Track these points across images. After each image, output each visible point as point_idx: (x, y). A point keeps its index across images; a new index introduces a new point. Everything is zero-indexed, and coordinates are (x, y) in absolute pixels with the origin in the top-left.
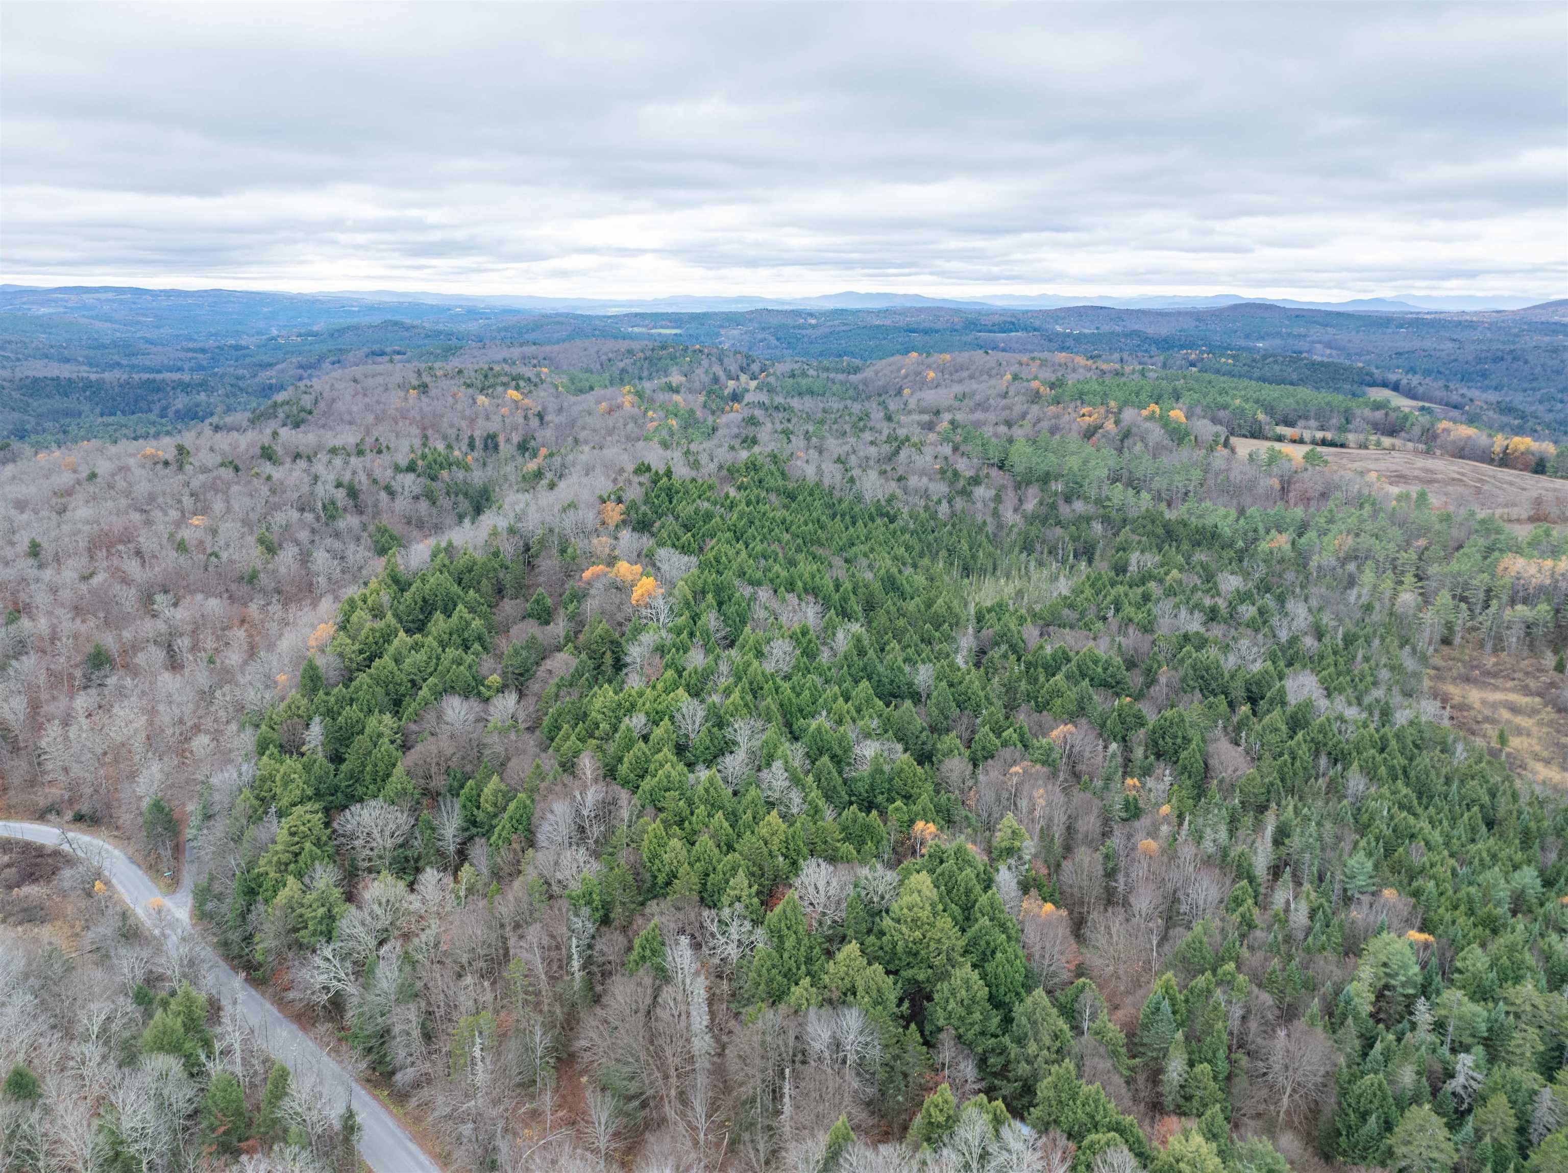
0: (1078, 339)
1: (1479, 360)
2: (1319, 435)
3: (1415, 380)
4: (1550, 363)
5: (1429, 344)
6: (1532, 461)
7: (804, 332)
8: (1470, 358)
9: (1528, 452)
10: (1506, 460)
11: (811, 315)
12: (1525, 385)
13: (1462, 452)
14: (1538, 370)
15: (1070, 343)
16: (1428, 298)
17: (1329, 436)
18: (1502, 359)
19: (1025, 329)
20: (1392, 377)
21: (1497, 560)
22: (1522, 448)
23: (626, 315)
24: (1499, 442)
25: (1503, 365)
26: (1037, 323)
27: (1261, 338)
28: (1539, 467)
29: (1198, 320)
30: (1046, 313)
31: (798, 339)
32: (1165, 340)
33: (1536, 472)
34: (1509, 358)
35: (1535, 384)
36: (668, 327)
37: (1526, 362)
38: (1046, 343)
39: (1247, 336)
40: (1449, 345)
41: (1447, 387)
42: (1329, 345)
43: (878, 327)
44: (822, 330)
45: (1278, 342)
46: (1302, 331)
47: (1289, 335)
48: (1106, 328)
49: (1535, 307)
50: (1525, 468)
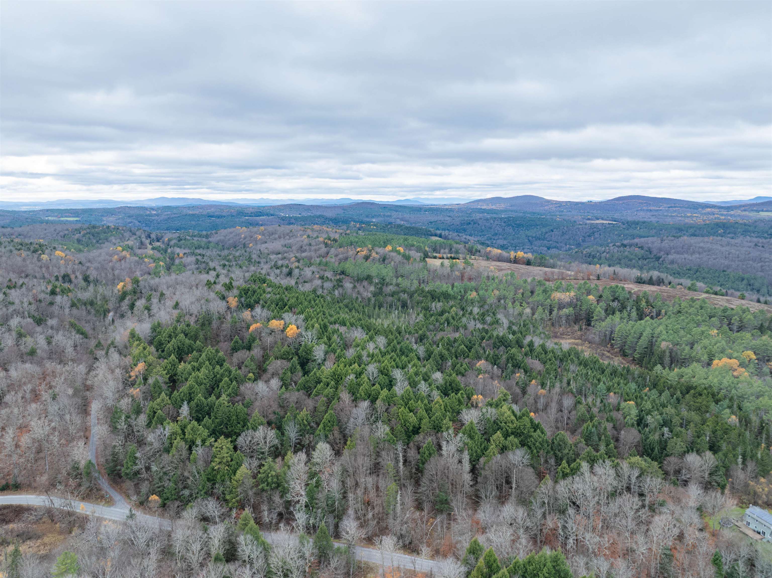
0: (296, 219)
1: (462, 224)
2: (449, 255)
3: (447, 233)
4: (487, 224)
5: (440, 218)
6: (525, 260)
7: (153, 218)
8: (458, 223)
9: (523, 257)
10: (516, 261)
11: (152, 209)
12: (480, 234)
13: (499, 259)
14: (483, 227)
15: (293, 221)
16: (428, 199)
17: (453, 255)
18: (470, 223)
19: (267, 215)
20: (438, 232)
21: (550, 294)
22: (521, 256)
23: (40, 211)
24: (512, 254)
25: (471, 226)
26: (272, 212)
27: (373, 217)
28: (528, 263)
29: (344, 210)
30: (274, 207)
31: (151, 222)
32: (335, 219)
33: (528, 265)
34: (472, 223)
35: (483, 233)
36: (70, 217)
37: (479, 225)
38: (282, 221)
39: (367, 217)
40: (448, 218)
41: (459, 235)
42: (402, 220)
43: (193, 215)
44: (163, 217)
45: (381, 219)
46: (389, 214)
47: (384, 215)
48: (305, 214)
49: (470, 202)
50: (523, 263)
